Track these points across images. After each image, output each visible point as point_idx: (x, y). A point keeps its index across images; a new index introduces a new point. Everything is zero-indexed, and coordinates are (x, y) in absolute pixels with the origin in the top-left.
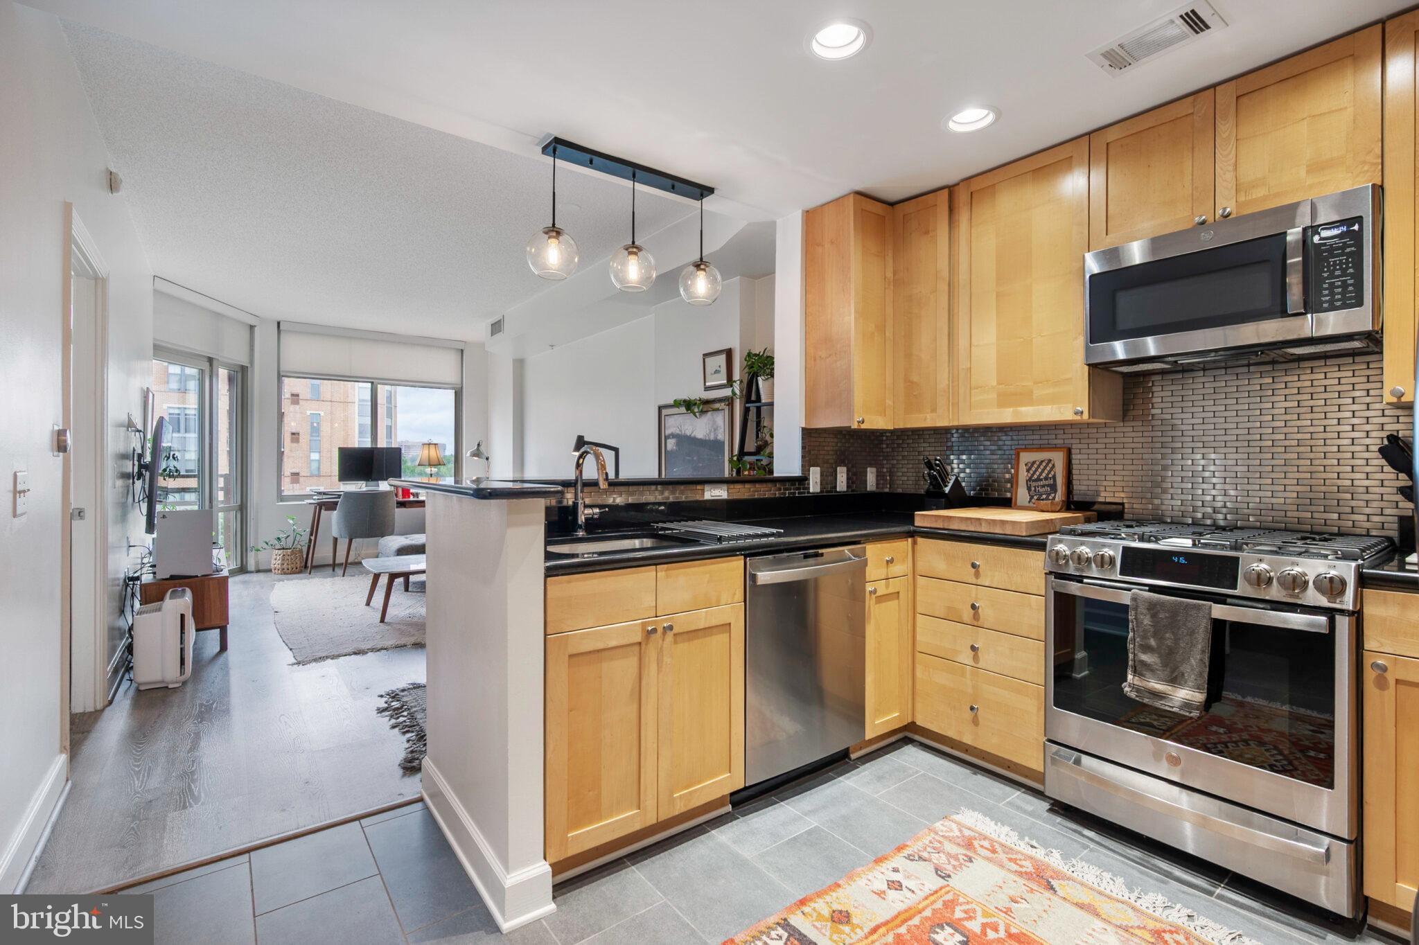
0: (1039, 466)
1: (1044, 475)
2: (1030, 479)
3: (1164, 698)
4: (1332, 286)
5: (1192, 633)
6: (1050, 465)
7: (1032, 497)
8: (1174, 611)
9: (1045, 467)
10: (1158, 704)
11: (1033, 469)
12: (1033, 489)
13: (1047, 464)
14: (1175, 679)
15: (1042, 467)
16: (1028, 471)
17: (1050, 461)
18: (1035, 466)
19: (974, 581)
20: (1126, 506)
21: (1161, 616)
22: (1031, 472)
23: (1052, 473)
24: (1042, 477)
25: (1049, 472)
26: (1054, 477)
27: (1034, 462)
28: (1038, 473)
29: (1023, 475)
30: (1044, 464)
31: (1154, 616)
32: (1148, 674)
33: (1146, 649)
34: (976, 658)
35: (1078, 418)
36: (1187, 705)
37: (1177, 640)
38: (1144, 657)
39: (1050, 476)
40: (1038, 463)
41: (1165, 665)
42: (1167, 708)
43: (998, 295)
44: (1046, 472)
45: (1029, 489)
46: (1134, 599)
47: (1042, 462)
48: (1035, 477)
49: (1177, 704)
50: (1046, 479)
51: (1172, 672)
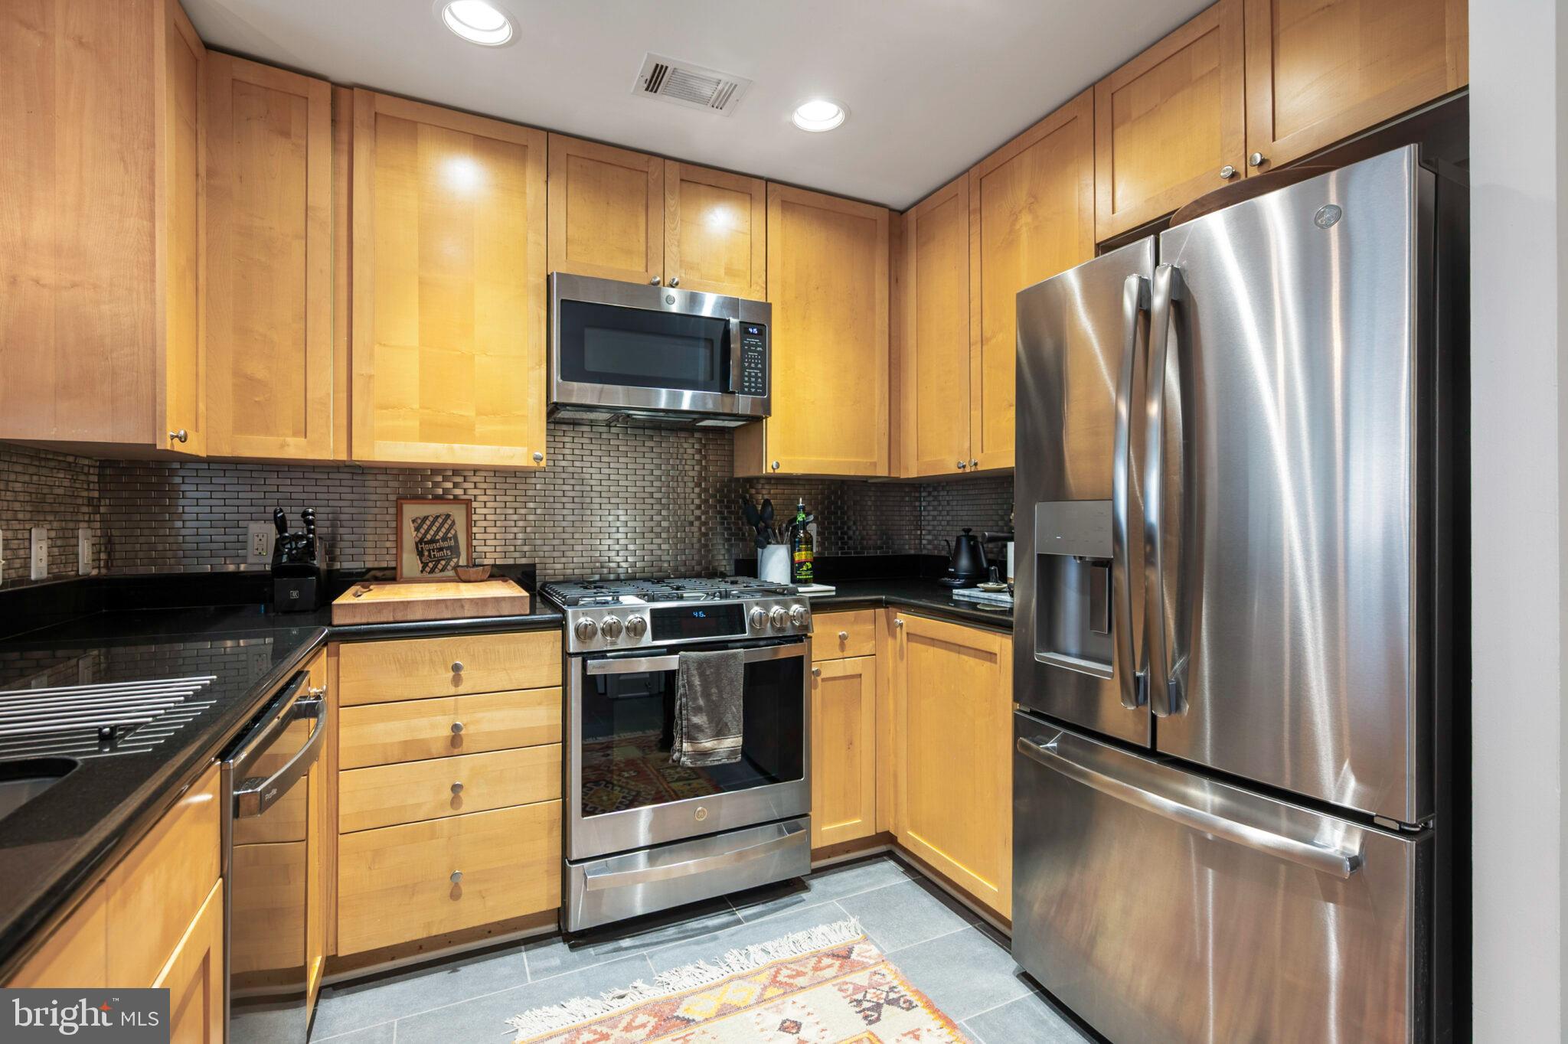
0: (433, 523)
1: (441, 534)
2: (421, 541)
3: (711, 754)
4: (750, 376)
5: (731, 682)
6: (449, 522)
7: (425, 565)
8: (720, 665)
9: (442, 525)
10: (709, 762)
11: (425, 527)
12: (426, 553)
13: (445, 521)
14: (720, 733)
15: (437, 524)
16: (417, 529)
17: (448, 516)
18: (428, 523)
19: (452, 690)
20: (538, 566)
21: (708, 673)
22: (422, 531)
23: (453, 532)
24: (437, 537)
25: (448, 531)
26: (455, 537)
27: (426, 518)
28: (432, 532)
29: (410, 535)
30: (440, 520)
31: (702, 675)
32: (700, 736)
33: (698, 710)
34: (455, 801)
35: (534, 464)
36: (732, 752)
37: (720, 692)
38: (696, 720)
39: (450, 535)
40: (431, 519)
41: (710, 721)
42: (716, 763)
43: (422, 283)
44: (443, 530)
45: (420, 554)
46: (681, 662)
47: (437, 517)
48: (429, 537)
49: (724, 755)
50: (444, 539)
51: (717, 726)
